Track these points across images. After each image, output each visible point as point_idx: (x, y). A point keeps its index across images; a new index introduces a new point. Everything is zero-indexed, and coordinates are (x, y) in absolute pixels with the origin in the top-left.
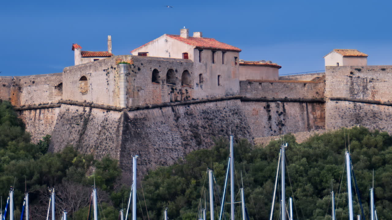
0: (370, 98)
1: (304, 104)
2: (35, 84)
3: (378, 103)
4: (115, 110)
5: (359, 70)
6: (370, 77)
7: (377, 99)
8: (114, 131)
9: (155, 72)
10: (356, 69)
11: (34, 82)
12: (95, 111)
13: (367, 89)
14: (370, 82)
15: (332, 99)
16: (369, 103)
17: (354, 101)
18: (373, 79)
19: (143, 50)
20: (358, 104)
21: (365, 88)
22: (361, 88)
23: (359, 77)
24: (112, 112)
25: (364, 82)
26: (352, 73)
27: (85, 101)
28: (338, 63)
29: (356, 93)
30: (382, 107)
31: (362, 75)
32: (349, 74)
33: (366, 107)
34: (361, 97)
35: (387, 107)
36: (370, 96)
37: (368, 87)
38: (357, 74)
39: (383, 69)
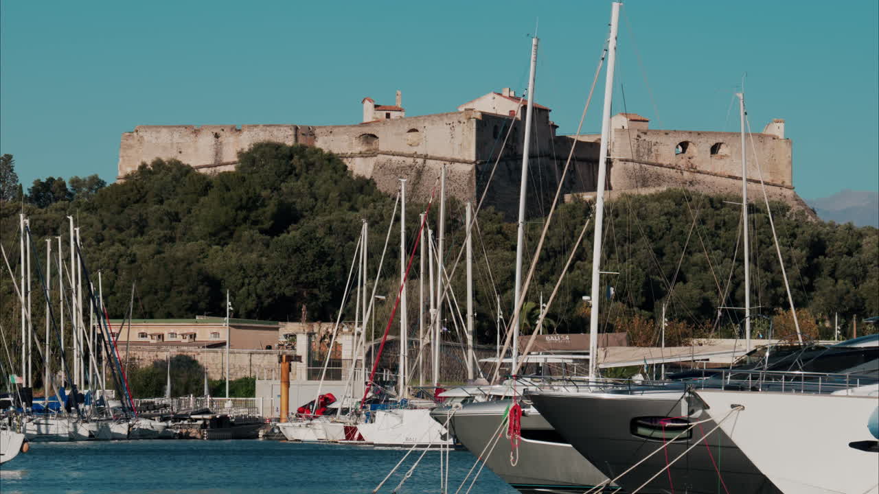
0: (653, 161)
1: (591, 164)
2: (332, 135)
3: (661, 166)
4: (465, 162)
5: (645, 133)
6: (654, 141)
7: (660, 161)
8: (466, 183)
9: (496, 127)
10: (642, 133)
11: (331, 132)
12: (430, 163)
13: (651, 152)
14: (655, 145)
15: (621, 160)
16: (653, 165)
17: (640, 163)
18: (657, 143)
19: (469, 106)
20: (643, 165)
21: (650, 150)
22: (646, 151)
23: (645, 140)
24: (457, 164)
25: (648, 145)
26: (638, 136)
27: (416, 153)
28: (623, 127)
29: (641, 155)
30: (664, 169)
31: (647, 138)
32: (636, 137)
33: (651, 169)
34: (646, 159)
35: (668, 169)
36: (654, 158)
37: (653, 150)
38: (643, 137)
39: (667, 134)
